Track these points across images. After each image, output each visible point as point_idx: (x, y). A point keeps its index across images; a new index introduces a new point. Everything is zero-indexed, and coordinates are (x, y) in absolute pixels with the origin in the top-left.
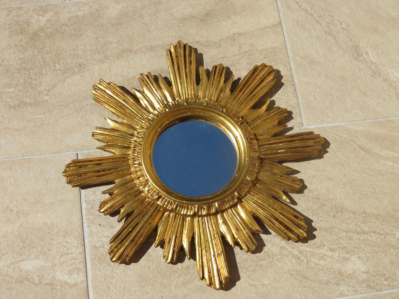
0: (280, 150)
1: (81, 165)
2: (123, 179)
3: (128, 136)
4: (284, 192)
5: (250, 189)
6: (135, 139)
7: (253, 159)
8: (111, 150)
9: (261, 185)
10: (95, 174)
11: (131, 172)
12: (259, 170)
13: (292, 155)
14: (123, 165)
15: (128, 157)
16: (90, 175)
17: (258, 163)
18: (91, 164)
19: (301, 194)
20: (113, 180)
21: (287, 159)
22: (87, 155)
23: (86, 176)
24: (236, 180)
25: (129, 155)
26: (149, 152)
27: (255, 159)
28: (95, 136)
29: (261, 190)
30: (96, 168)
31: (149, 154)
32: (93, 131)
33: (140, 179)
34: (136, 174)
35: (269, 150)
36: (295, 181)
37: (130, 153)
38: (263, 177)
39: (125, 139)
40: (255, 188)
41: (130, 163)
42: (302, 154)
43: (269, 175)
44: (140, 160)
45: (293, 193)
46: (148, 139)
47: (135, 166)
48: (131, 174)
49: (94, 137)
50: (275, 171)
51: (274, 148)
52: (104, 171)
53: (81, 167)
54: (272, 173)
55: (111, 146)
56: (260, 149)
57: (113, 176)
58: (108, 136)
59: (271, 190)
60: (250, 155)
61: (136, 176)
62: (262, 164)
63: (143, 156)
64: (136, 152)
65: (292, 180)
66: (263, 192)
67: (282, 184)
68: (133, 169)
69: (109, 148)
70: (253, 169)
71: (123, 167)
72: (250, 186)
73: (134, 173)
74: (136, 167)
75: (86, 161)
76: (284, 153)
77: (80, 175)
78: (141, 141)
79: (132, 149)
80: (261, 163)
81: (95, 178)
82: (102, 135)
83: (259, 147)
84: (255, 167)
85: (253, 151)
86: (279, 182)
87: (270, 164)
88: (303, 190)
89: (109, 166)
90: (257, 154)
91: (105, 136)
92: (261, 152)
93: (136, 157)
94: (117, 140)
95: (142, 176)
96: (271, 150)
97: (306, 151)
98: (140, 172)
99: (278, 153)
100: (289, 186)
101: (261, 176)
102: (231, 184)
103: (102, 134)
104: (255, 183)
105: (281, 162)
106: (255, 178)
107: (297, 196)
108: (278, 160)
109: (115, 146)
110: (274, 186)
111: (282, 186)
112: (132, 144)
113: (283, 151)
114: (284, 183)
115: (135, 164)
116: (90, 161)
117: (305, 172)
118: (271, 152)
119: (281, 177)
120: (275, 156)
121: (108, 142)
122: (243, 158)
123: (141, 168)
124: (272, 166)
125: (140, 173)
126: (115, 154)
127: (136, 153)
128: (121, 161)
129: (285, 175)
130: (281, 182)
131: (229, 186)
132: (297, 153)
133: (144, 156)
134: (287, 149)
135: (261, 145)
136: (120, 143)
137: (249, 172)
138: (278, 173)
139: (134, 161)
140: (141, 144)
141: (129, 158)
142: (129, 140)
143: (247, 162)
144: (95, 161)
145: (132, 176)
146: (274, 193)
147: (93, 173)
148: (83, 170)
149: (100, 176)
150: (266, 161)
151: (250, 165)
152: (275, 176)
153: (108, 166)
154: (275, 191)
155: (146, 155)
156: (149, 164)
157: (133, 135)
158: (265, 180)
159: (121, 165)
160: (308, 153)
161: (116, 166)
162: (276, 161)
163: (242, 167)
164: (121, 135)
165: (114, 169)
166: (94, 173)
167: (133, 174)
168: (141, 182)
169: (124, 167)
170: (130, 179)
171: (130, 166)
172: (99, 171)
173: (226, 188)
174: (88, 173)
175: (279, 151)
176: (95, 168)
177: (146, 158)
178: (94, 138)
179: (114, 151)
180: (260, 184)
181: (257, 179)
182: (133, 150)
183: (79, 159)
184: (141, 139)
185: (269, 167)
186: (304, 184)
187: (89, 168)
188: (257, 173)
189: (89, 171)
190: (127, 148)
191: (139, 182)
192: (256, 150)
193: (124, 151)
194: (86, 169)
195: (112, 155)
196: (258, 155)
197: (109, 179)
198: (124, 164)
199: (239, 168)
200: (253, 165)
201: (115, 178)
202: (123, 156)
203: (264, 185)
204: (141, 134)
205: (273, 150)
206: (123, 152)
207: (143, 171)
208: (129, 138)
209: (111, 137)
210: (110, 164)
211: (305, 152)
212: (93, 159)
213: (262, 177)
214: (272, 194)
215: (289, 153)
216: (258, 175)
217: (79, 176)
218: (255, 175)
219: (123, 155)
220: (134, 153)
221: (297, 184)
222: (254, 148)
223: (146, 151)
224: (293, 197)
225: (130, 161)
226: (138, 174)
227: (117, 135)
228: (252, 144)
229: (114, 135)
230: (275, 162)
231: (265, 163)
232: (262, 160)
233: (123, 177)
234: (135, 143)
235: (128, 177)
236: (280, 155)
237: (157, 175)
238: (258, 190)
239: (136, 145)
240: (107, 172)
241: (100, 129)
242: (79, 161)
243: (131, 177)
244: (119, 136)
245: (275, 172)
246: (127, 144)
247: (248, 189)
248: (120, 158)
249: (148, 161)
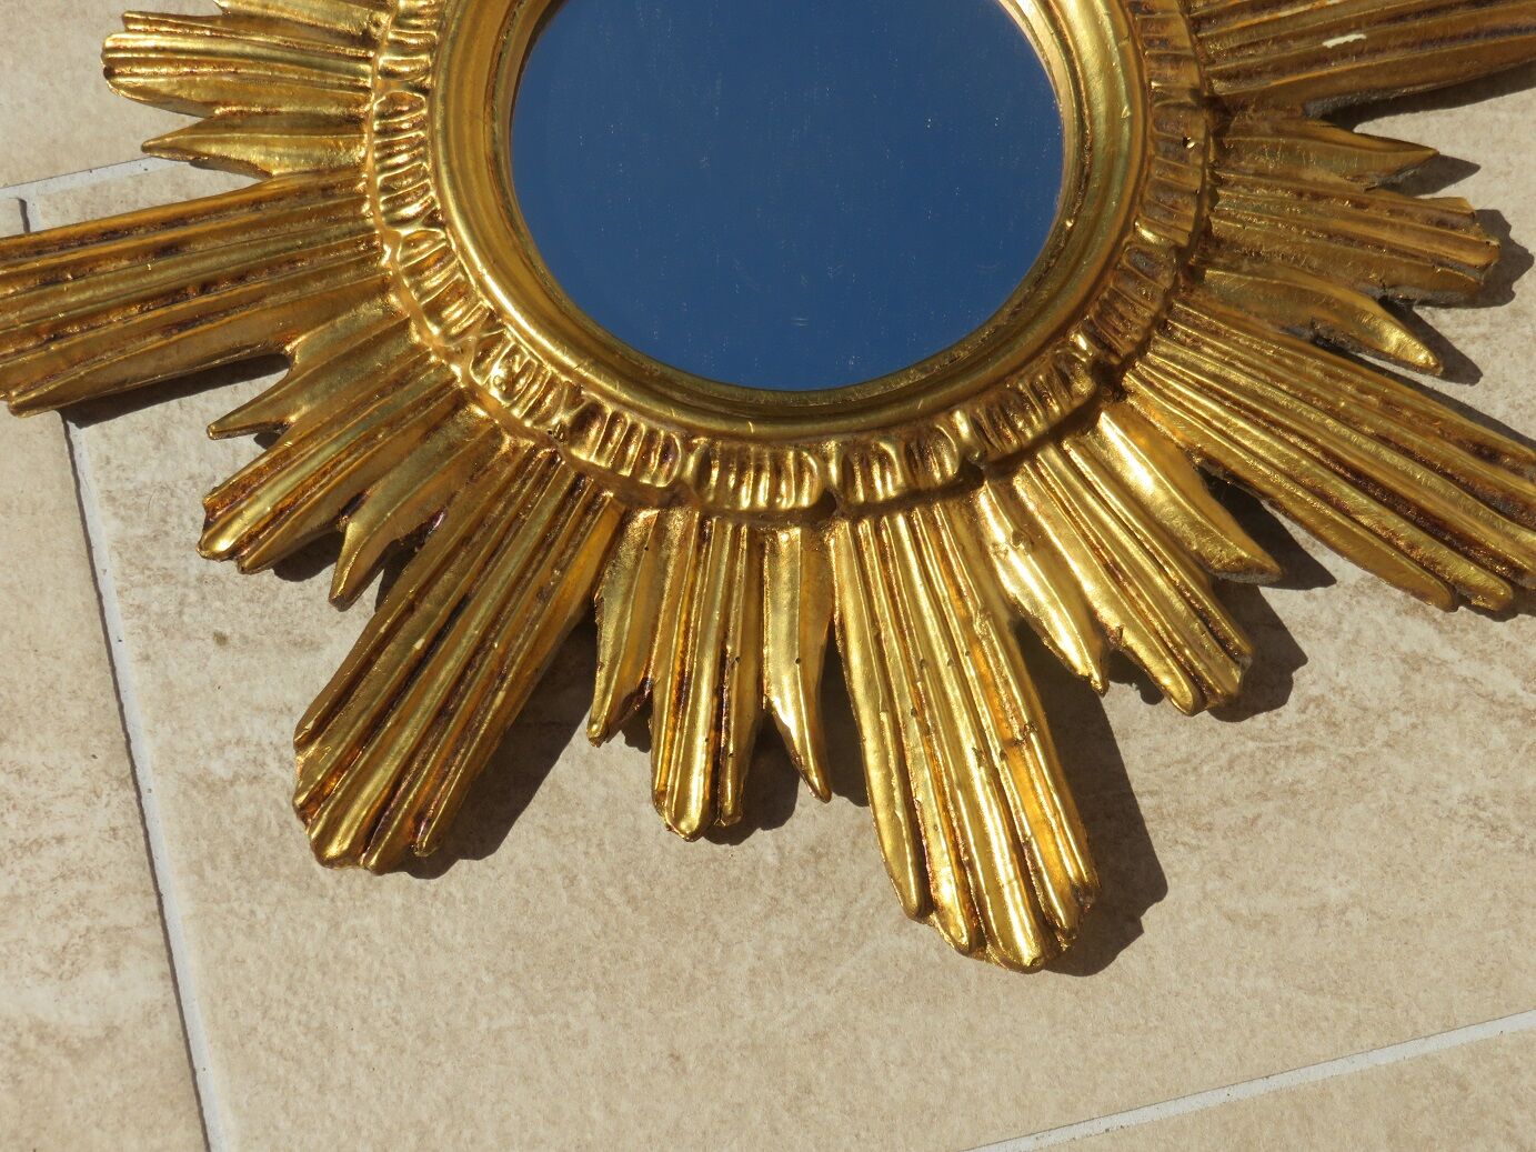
0: (1332, 37)
1: (54, 268)
2: (333, 326)
3: (340, 48)
4: (1385, 303)
5: (1169, 308)
6: (385, 59)
7: (1167, 106)
8: (235, 152)
9: (1237, 270)
10: (149, 315)
11: (384, 278)
12: (1212, 175)
13: (1414, 61)
14: (328, 240)
15: (353, 183)
16: (120, 325)
17: (1201, 135)
18: (117, 256)
19: (1500, 304)
20: (272, 340)
21: (1385, 89)
22: (87, 202)
23: (91, 334)
24: (1066, 253)
25: (357, 168)
26: (481, 137)
27: (1181, 106)
28: (126, 70)
29: (1238, 306)
30: (156, 277)
31: (484, 147)
32: (109, 44)
33: (446, 313)
34: (417, 286)
35: (1265, 42)
36: (1453, 227)
37: (364, 160)
38: (1240, 221)
39: (322, 67)
40: (1199, 296)
41: (370, 221)
42: (1476, 44)
43: (1282, 203)
44: (433, 194)
45: (1447, 305)
46: (467, 50)
47: (404, 232)
48: (384, 288)
49: (121, 80)
50: (1317, 174)
51: (1291, 25)
52: (205, 287)
53: (51, 277)
54: (1295, 185)
55: (233, 128)
56: (1200, 40)
57: (267, 317)
58: (210, 63)
59: (1304, 297)
60: (1145, 88)
61: (421, 298)
62: (1226, 140)
63: (449, 163)
64: (399, 143)
65: (1429, 221)
66: (1252, 318)
67: (1369, 251)
68: (392, 259)
69: (223, 141)
70: (1175, 170)
71: (327, 251)
72: (1165, 281)
73: (406, 282)
74: (410, 243)
75: (83, 240)
76: (1359, 55)
77: (57, 332)
78: (427, 71)
79: (376, 128)
80: (1218, 133)
81: (155, 338)
82: (169, 62)
83: (1197, 32)
84: (1183, 158)
85: (1158, 58)
86: (1350, 239)
87: (1278, 132)
88: (1510, 281)
89: (234, 257)
90: (1189, 77)
91: (185, 63)
92: (1213, 62)
93: (406, 175)
94: (272, 80)
95: (459, 291)
96: (1276, 40)
97: (1498, 22)
98: (442, 268)
99: (1324, 57)
100: (1416, 257)
101: (1228, 217)
102: (1039, 283)
103: (169, 56)
104: (1192, 261)
105: (1347, 115)
106: (1190, 229)
107: (1476, 323)
108: (1328, 104)
109: (259, 122)
110: (1318, 273)
111: (1368, 264)
112: (367, 101)
113: (1351, 38)
114: (1379, 245)
115: (405, 222)
116: (111, 234)
117: (1510, 164)
118: (1275, 52)
119: (1359, 205)
120: (1302, 77)
121: (216, 104)
122: (1101, 109)
123: (447, 240)
124: (1291, 141)
125: (444, 274)
126: (267, 174)
127: (400, 152)
128: (309, 215)
129: (1385, 196)
130: (1363, 242)
131: (1026, 301)
132: (1442, 40)
133: (455, 163)
134: (1380, 22)
135: (1207, 18)
136: (292, 99)
137: (1148, 196)
138: (1337, 186)
139: (397, 202)
140: (425, 91)
141: (360, 186)
142: (348, 71)
143: (1126, 128)
144: (142, 231)
145: (393, 299)
146: (1322, 314)
147: (135, 310)
148: (74, 296)
149: (183, 325)
150: (1249, 117)
151: (1151, 151)
152: (1321, 206)
153: (232, 251)
154: (1328, 303)
155: (469, 155)
156: (495, 212)
157: (366, 40)
158: (1258, 240)
159: (313, 238)
160: (1516, 38)
161: (281, 246)
162: (1314, 108)
163: (1098, 166)
164: (290, 49)
165: (272, 267)
166: (142, 312)
167: (399, 289)
168: (454, 331)
169: (337, 249)
170: (380, 321)
171: (369, 241)
172: (174, 294)
173: (1014, 314)
174: (107, 311)
175: (1330, 43)
176: (147, 273)
177: (473, 178)
178: (118, 86)
179: (255, 156)
180: (1227, 268)
181: (1203, 233)
182: (382, 133)
183: (33, 229)
184: (424, 57)
185: (1272, 154)
186: (1508, 243)
187: (107, 282)
188: (1199, 197)
189: (108, 297)
190: (339, 125)
191: (445, 334)
192: (1176, 48)
193: (321, 148)
194: (88, 286)
195: (248, 181)
196: (1196, 80)
197: (247, 338)
198: (334, 230)
199: (1084, 178)
200: (1172, 147)
201: (285, 329)
202: (323, 181)
203: (1252, 273)
204: (418, 27)
205: (1291, 42)
206: (317, 153)
207: (460, 257)
208: (344, 64)
209: (231, 64)
210: (239, 238)
211: (1494, 32)
212: (128, 220)
213: (1234, 220)
214: (1312, 325)
215: (1394, 49)
216: (1206, 210)
217: (50, 341)
218: (1192, 213)
219: (318, 172)
220: (387, 150)
221: (1462, 244)
222: (1164, 42)
223: (467, 130)
224: (1446, 332)
225: (366, 207)
226: (428, 285)
227: (264, 52)
228: (1151, 12)
229: (248, 49)
230: (1306, 113)
231: (1248, 131)
232: (1221, 111)
233: (333, 316)
234: (387, 87)
235: (369, 311)
236: (1335, 68)
237: (551, 281)
238: (1221, 308)
239: (392, 100)
240: (227, 292)
241: (150, 23)
242: (36, 244)
243: (388, 310)
244: (278, 54)
245: (1315, 182)
246: (339, 103)
247: (1155, 307)
248: (302, 192)
249: (486, 196)
